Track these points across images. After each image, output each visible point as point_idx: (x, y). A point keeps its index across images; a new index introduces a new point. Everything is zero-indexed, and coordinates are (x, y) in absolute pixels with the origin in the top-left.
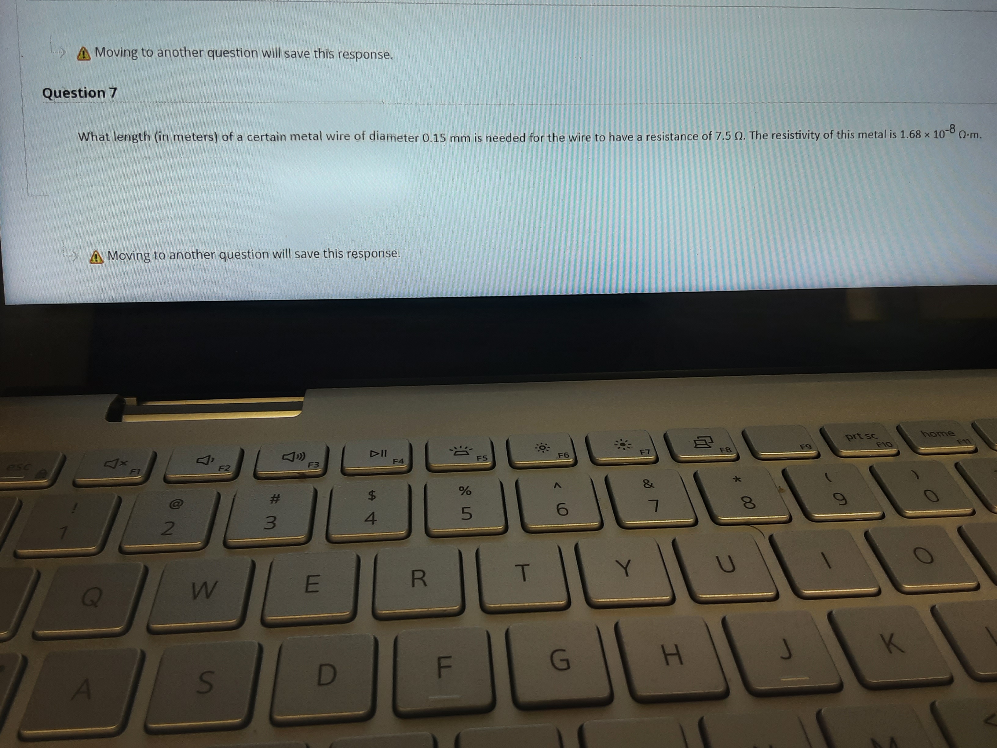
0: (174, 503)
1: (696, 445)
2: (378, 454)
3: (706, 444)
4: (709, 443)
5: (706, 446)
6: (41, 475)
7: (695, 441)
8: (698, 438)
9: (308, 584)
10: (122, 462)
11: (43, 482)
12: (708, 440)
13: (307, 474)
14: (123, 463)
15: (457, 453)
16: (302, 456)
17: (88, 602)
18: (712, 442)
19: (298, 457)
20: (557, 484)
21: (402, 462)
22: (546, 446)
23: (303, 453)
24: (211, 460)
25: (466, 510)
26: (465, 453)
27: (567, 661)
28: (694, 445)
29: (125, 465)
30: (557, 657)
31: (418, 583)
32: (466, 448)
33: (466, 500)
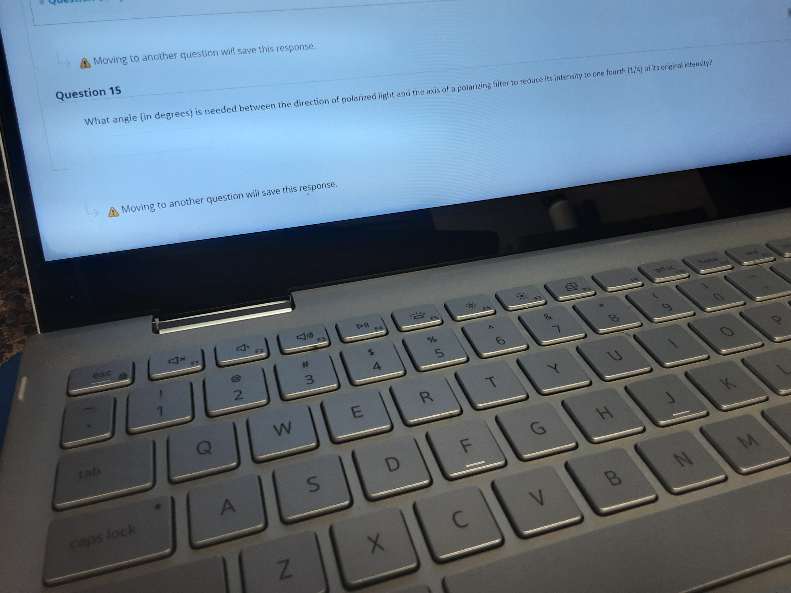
0: (235, 378)
1: (568, 289)
2: (362, 326)
3: (574, 288)
4: (575, 287)
5: (574, 289)
6: (123, 376)
7: (566, 287)
8: (567, 284)
9: (354, 413)
10: (181, 358)
11: (127, 381)
12: (574, 285)
13: (319, 346)
14: (183, 359)
15: (416, 317)
16: (311, 335)
17: (201, 450)
18: (577, 286)
19: (308, 337)
20: (490, 326)
21: (382, 328)
22: (473, 304)
23: (311, 333)
24: (246, 347)
25: (438, 351)
26: (421, 316)
27: (543, 428)
28: (567, 289)
29: (185, 360)
30: (535, 427)
31: (427, 400)
32: (420, 313)
33: (435, 345)
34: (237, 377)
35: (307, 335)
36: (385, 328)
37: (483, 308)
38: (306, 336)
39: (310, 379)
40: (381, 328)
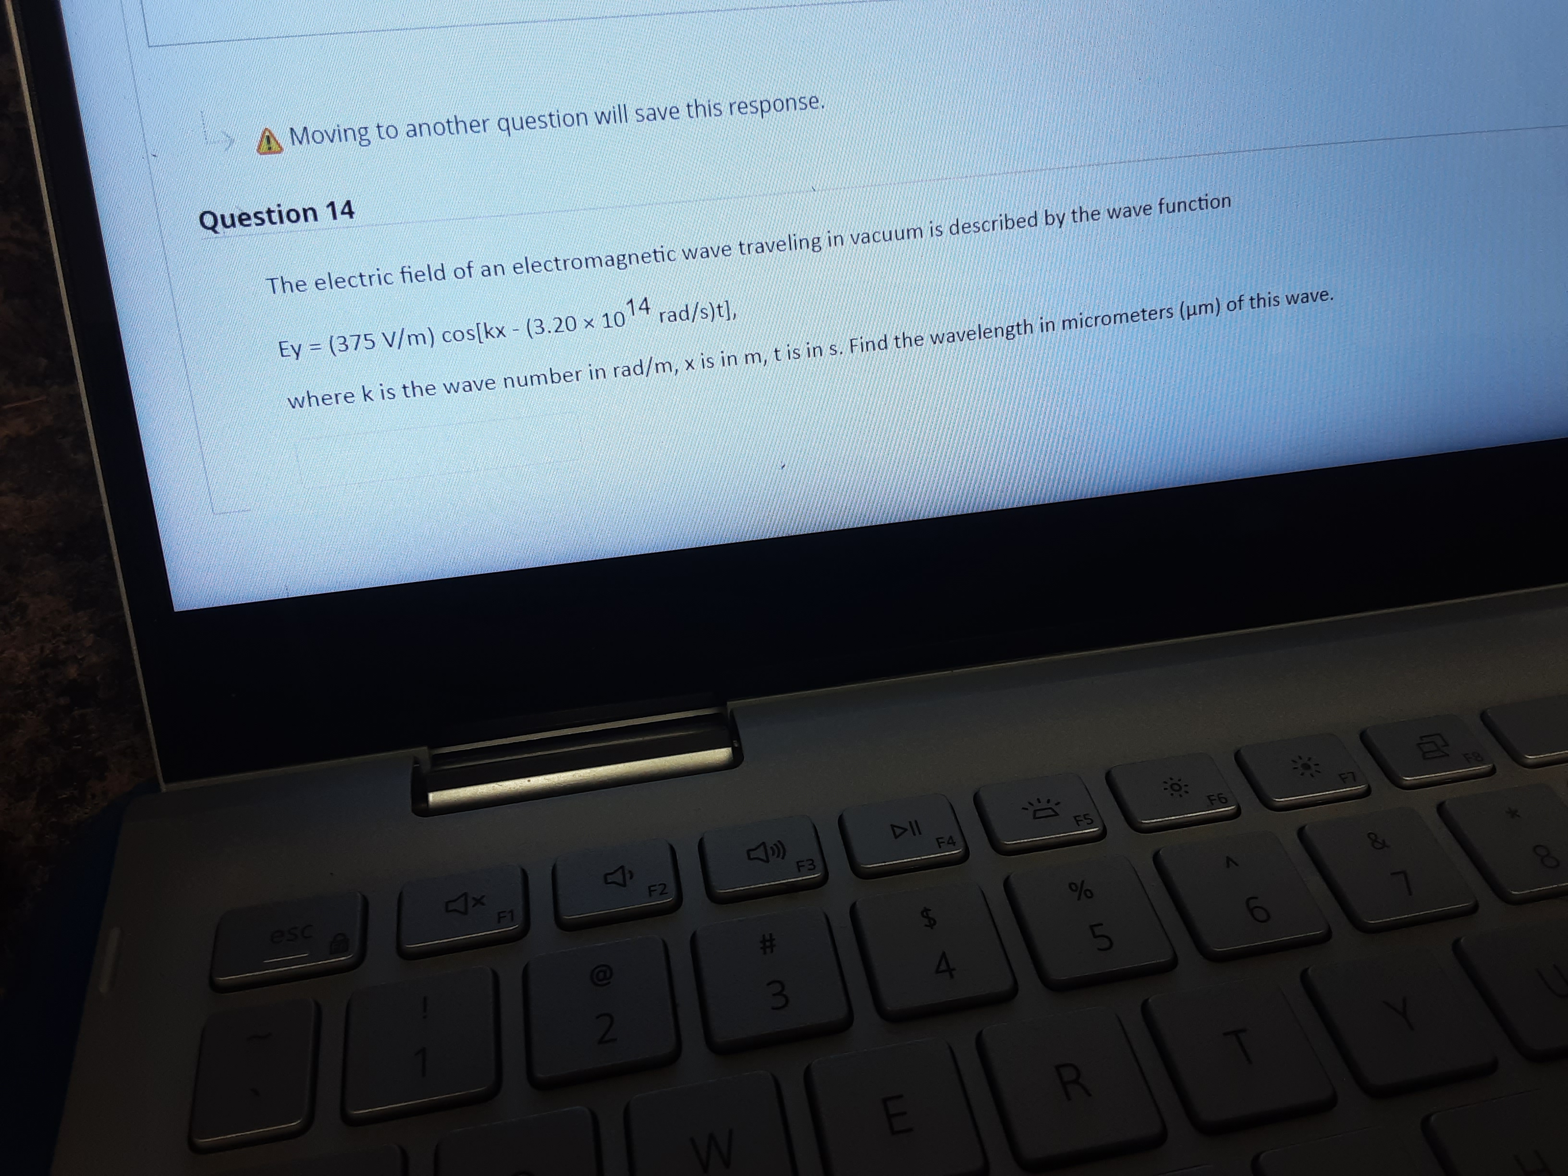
34: (604, 968)
35: (771, 848)
36: (962, 843)
37: (1209, 797)
38: (770, 852)
39: (780, 994)
40: (952, 842)
